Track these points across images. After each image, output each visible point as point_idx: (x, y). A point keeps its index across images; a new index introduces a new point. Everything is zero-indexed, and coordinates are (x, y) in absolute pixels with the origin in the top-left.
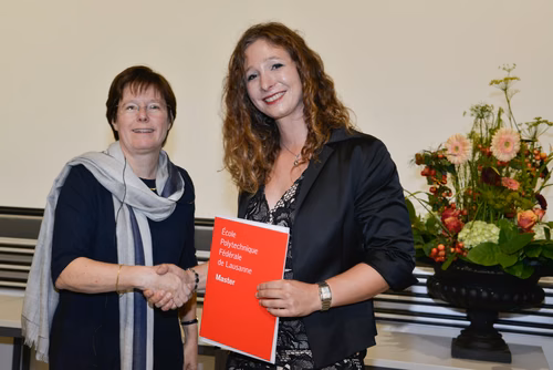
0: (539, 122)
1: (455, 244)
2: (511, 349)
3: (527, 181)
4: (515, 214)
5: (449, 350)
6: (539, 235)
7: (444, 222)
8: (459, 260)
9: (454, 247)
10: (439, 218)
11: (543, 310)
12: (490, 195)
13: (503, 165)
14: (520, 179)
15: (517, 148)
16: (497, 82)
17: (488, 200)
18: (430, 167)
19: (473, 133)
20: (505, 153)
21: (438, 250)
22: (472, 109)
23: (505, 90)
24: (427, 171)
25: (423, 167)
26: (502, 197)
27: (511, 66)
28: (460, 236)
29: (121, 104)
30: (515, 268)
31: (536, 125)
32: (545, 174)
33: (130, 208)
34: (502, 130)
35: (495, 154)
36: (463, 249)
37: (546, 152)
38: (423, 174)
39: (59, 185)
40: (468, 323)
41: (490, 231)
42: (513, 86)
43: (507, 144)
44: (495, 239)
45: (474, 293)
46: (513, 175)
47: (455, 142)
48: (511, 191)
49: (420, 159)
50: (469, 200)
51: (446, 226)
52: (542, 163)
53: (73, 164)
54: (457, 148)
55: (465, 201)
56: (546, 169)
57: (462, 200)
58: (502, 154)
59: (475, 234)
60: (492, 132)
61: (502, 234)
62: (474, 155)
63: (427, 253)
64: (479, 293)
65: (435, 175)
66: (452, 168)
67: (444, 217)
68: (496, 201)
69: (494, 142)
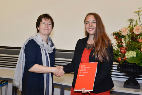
1: (124, 57)
2: (140, 85)
4: (141, 49)
7: (121, 51)
8: (125, 61)
9: (124, 58)
10: (120, 50)
12: (133, 43)
13: (138, 35)
16: (136, 12)
17: (133, 45)
18: (117, 36)
20: (138, 32)
21: (119, 59)
22: (128, 20)
23: (139, 14)
24: (116, 37)
25: (115, 36)
26: (137, 44)
27: (140, 7)
28: (125, 55)
30: (140, 63)
34: (137, 25)
35: (135, 32)
36: (126, 58)
38: (115, 38)
40: (128, 77)
41: (133, 53)
42: (141, 13)
43: (138, 29)
44: (135, 56)
45: (129, 70)
46: (141, 38)
47: (124, 29)
48: (140, 42)
49: (114, 34)
51: (122, 52)
54: (124, 31)
59: (129, 54)
60: (135, 26)
61: (137, 54)
62: (130, 32)
63: (116, 60)
64: (131, 70)
65: (118, 38)
66: (123, 36)
67: (121, 50)
68: (135, 45)
69: (134, 29)
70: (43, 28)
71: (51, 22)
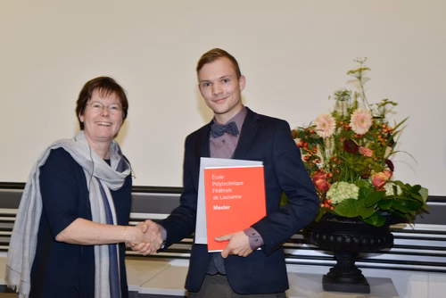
0: (386, 102)
1: (324, 201)
2: (369, 282)
3: (379, 150)
4: (370, 175)
5: (321, 285)
6: (389, 191)
7: (316, 183)
8: (327, 213)
9: (323, 203)
11: (393, 250)
12: (350, 160)
13: (360, 137)
14: (373, 147)
15: (370, 124)
16: (352, 72)
17: (349, 165)
18: (303, 141)
19: (335, 112)
20: (361, 127)
22: (335, 94)
23: (360, 78)
24: (301, 143)
25: (298, 140)
26: (360, 162)
27: (363, 59)
28: (328, 194)
29: (89, 102)
30: (371, 218)
31: (383, 105)
32: (392, 144)
33: (98, 179)
34: (359, 109)
35: (353, 129)
36: (331, 205)
37: (391, 125)
39: (41, 164)
40: (335, 262)
41: (351, 189)
42: (365, 74)
43: (363, 121)
44: (355, 196)
46: (367, 145)
47: (323, 120)
48: (367, 157)
49: (295, 134)
50: (334, 166)
51: (317, 186)
52: (389, 135)
53: (54, 148)
54: (324, 125)
55: (331, 166)
56: (392, 140)
57: (328, 166)
58: (359, 128)
59: (340, 192)
60: (350, 111)
61: (361, 192)
62: (336, 129)
64: (344, 239)
65: (307, 146)
66: (321, 141)
67: (315, 179)
68: (355, 166)
69: (352, 120)
70: (95, 119)
71: (118, 101)
